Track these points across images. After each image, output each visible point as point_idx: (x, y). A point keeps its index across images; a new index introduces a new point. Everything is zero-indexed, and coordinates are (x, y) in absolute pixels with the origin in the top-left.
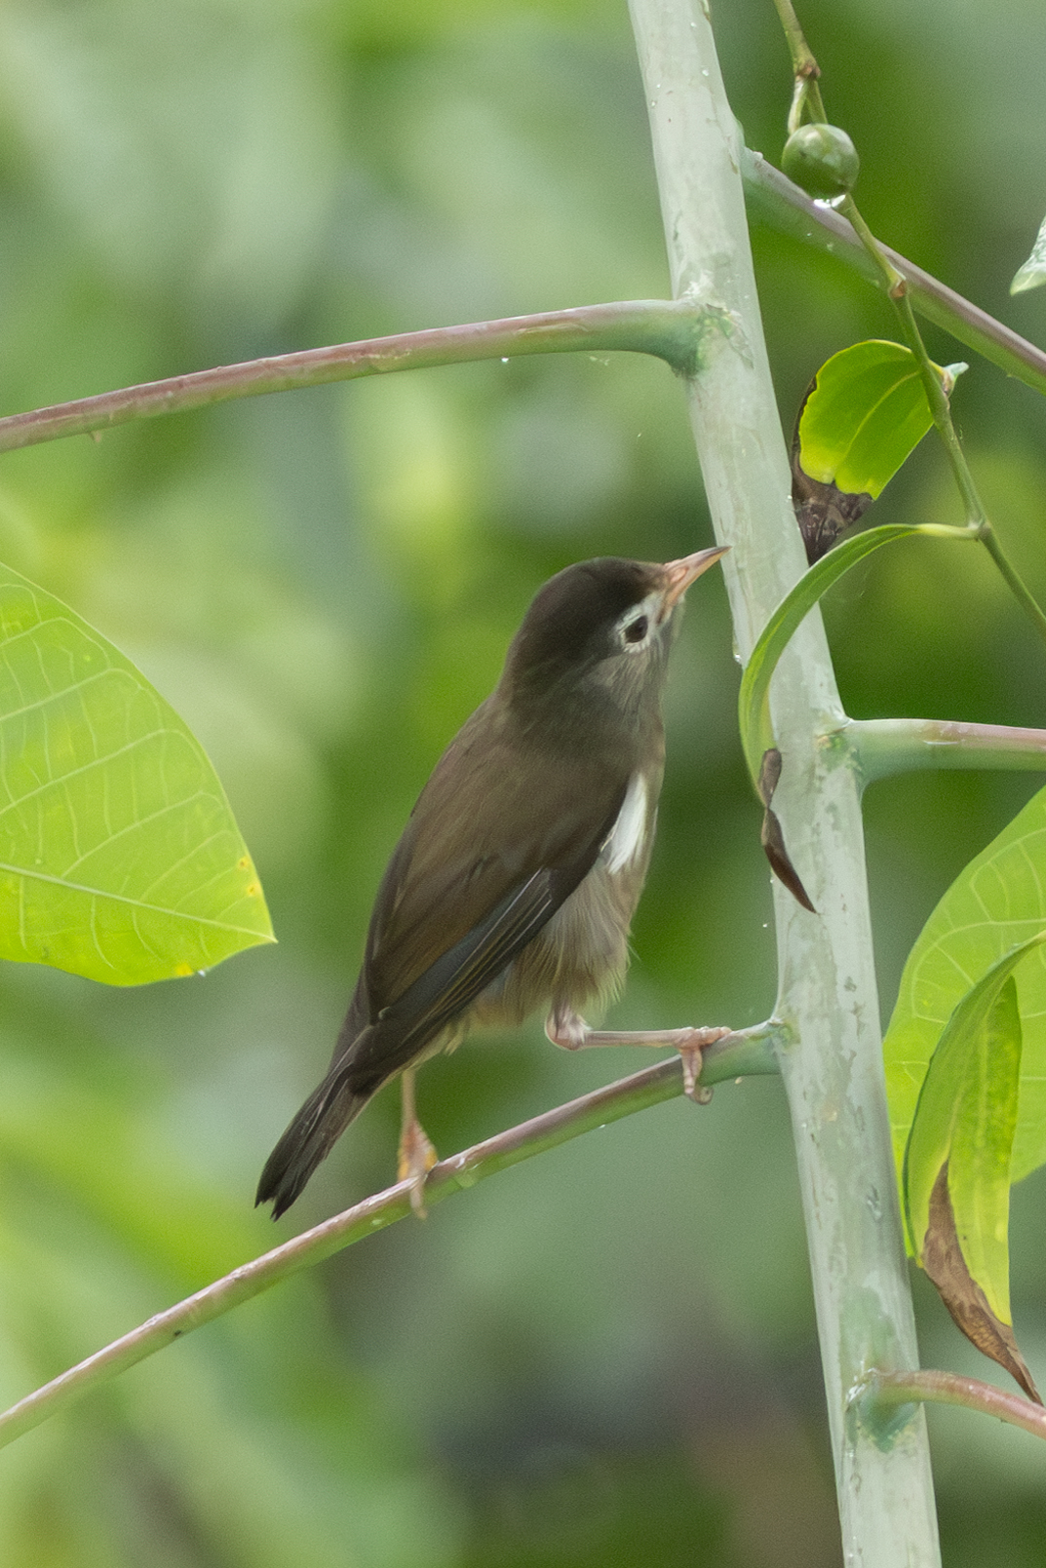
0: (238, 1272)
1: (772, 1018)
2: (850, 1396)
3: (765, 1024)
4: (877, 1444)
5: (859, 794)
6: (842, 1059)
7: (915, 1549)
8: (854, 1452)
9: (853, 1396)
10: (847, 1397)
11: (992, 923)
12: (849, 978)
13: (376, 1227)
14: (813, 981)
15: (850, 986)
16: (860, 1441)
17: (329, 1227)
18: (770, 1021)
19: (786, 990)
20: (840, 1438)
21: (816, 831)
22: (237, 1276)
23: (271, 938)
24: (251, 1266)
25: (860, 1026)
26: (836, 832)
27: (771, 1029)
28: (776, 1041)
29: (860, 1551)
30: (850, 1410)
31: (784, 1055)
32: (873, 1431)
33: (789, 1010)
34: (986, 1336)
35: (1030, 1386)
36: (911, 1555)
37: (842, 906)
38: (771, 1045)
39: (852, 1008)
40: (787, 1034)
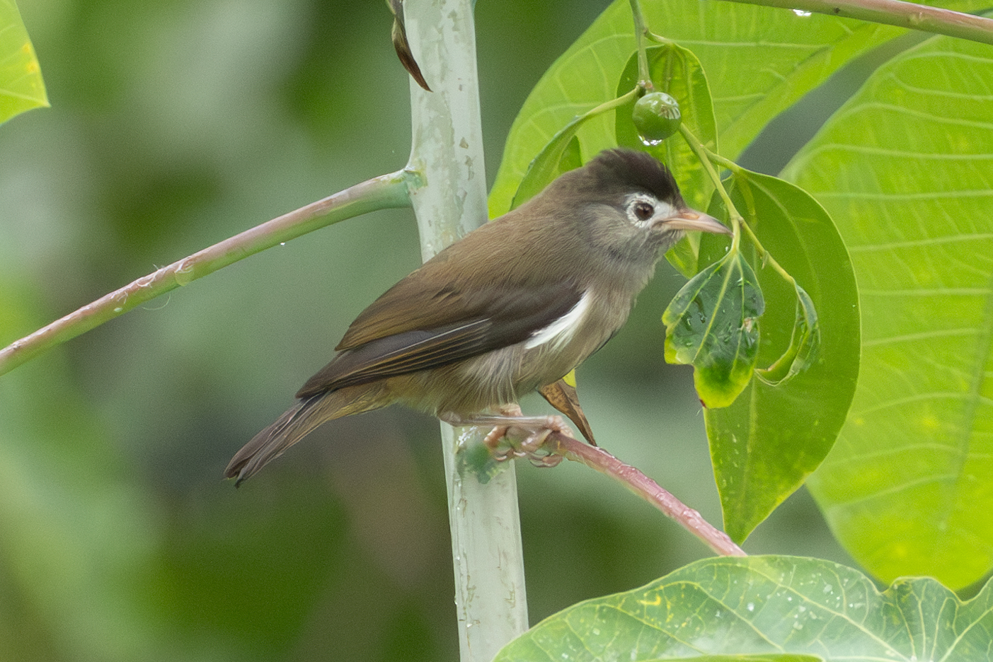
0: (16, 344)
1: (407, 166)
2: (459, 441)
3: (402, 171)
4: (478, 476)
5: (472, 6)
6: (458, 198)
7: (505, 555)
8: (462, 483)
9: (462, 443)
10: (457, 443)
11: (571, 105)
12: (463, 138)
13: (117, 313)
14: (437, 141)
15: (463, 144)
16: (466, 474)
17: (83, 312)
18: (406, 169)
19: (418, 146)
20: (452, 473)
21: (440, 31)
22: (15, 347)
23: (44, 102)
24: (26, 339)
25: (471, 174)
26: (456, 33)
27: (406, 175)
28: (409, 184)
29: (465, 555)
30: (460, 452)
31: (415, 194)
32: (475, 469)
33: (420, 161)
34: (556, 395)
35: (588, 432)
36: (502, 559)
37: (458, 87)
38: (406, 186)
39: (465, 160)
40: (418, 178)
